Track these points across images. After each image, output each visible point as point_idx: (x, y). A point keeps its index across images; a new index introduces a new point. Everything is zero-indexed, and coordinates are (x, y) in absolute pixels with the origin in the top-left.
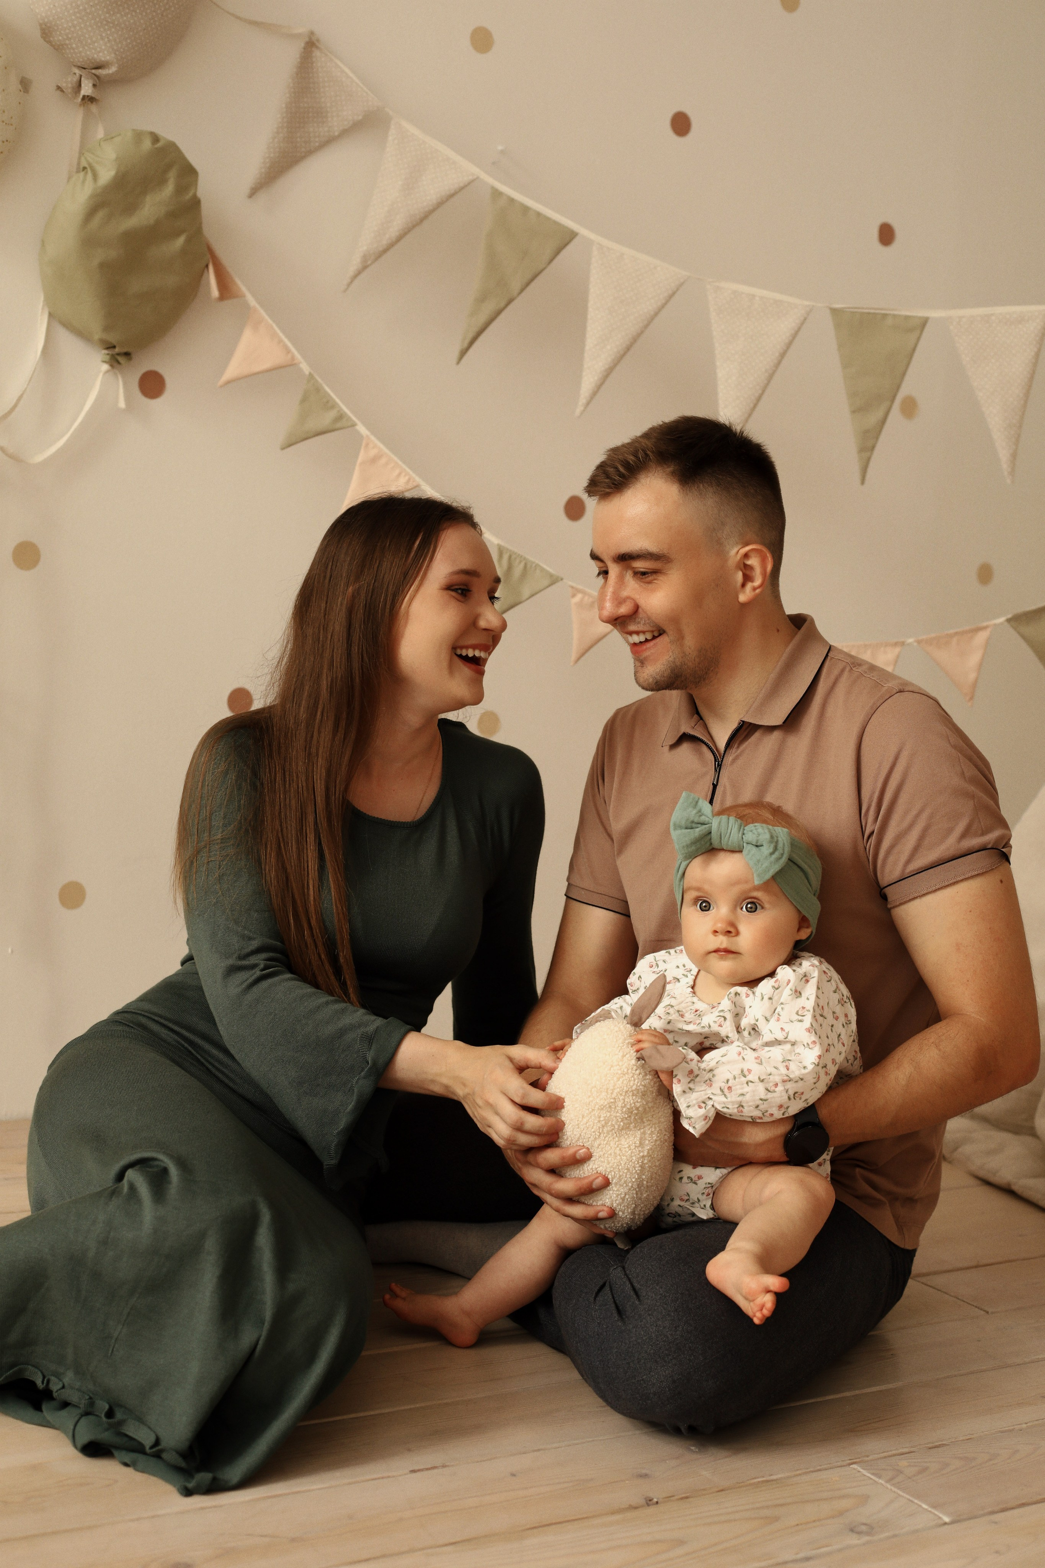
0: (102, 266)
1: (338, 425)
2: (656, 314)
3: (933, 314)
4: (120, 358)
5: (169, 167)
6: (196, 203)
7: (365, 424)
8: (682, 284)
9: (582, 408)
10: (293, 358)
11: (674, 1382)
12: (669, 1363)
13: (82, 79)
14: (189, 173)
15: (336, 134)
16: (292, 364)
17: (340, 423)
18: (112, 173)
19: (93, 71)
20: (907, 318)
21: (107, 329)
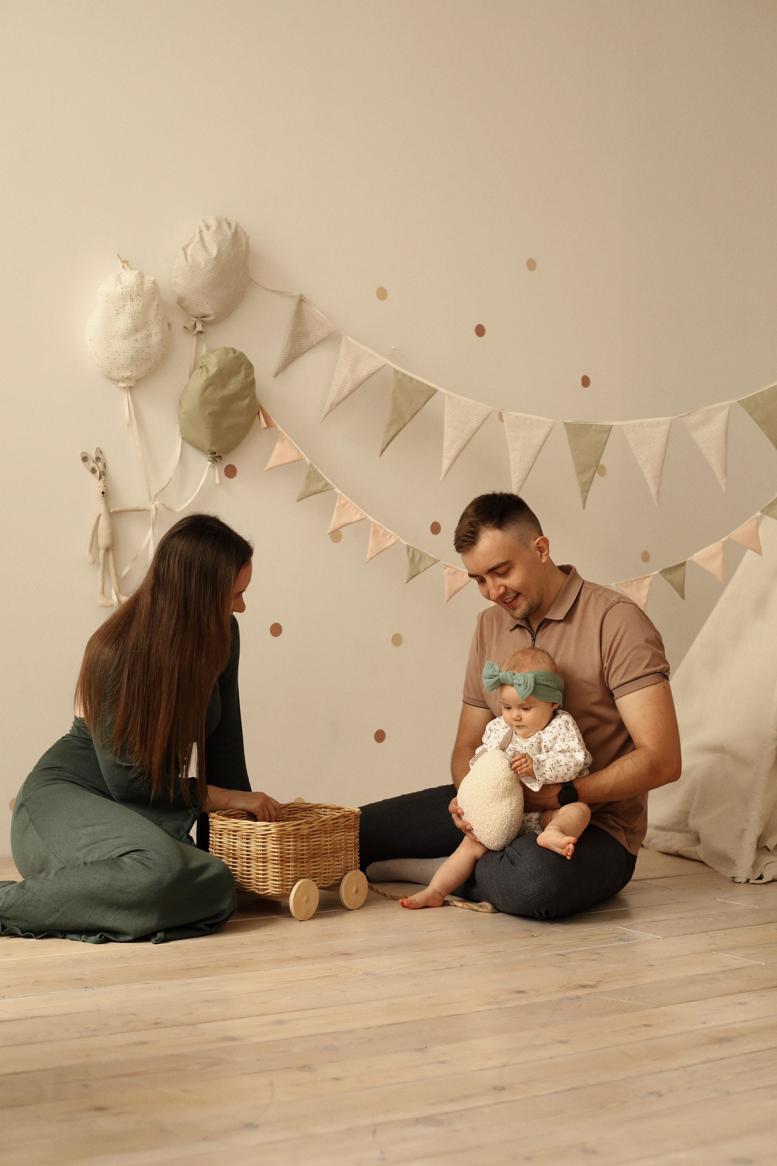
0: (210, 414)
1: (325, 489)
2: (478, 428)
3: (614, 423)
4: (217, 459)
5: (242, 364)
6: (253, 383)
7: (338, 487)
8: (490, 414)
9: (443, 477)
10: (302, 456)
11: (539, 888)
12: (536, 880)
13: (197, 323)
14: (250, 367)
15: (314, 344)
16: (300, 460)
17: (326, 488)
18: (216, 369)
19: (202, 319)
20: (602, 426)
21: (212, 444)
